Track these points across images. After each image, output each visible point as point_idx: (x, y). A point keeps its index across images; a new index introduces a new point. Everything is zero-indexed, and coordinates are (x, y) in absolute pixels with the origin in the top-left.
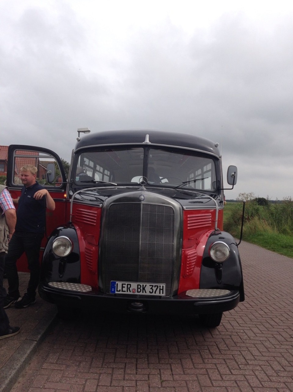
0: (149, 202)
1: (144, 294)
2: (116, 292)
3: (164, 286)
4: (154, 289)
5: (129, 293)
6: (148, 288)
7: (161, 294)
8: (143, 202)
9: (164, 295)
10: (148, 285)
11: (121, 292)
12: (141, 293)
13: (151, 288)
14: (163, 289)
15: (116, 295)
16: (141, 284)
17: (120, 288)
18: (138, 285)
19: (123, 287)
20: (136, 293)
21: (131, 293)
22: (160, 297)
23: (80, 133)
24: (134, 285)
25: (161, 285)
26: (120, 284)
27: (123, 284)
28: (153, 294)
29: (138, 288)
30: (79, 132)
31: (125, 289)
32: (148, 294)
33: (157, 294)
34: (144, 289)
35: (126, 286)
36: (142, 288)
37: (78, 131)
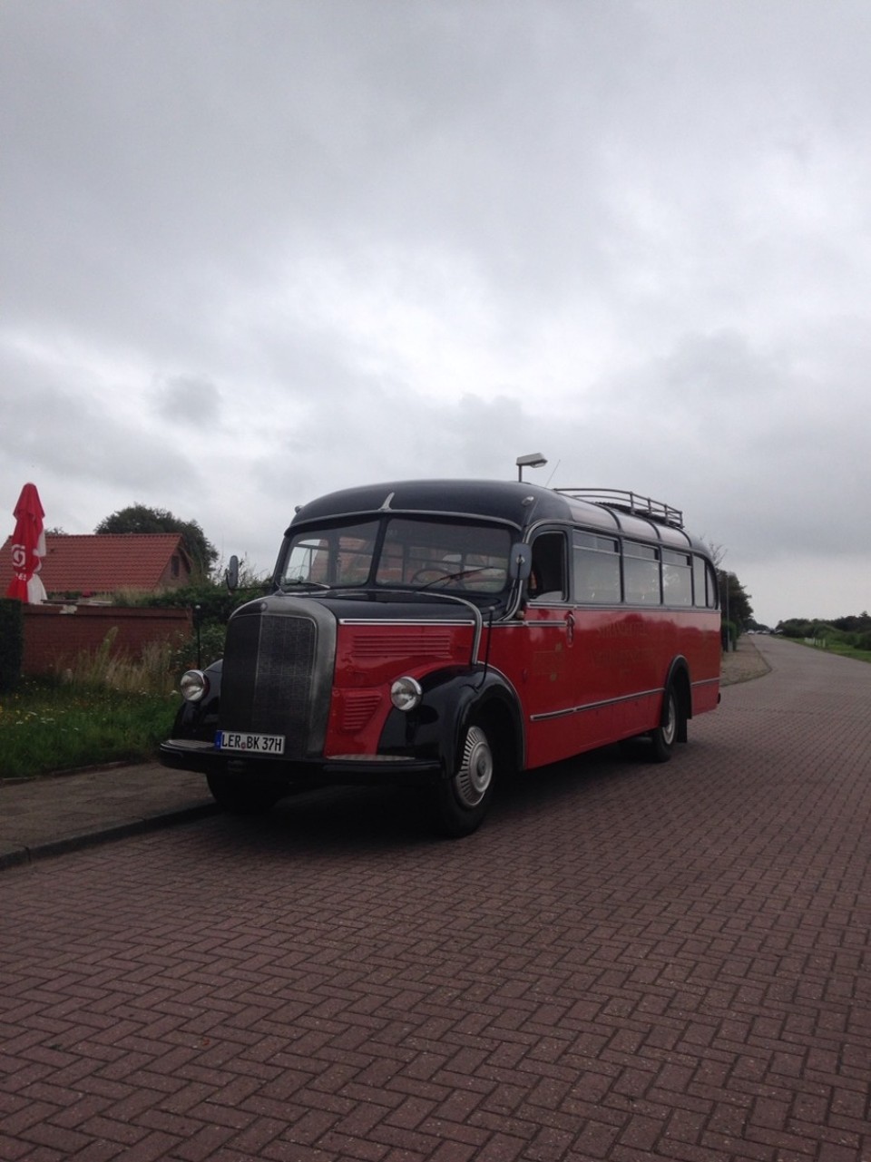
0: (275, 612)
1: (256, 750)
2: (222, 747)
3: (283, 738)
4: (269, 743)
5: (237, 748)
6: (261, 743)
7: (278, 752)
8: (263, 614)
9: (281, 752)
10: (261, 737)
11: (227, 748)
12: (252, 750)
13: (265, 743)
14: (280, 744)
15: (222, 751)
16: (253, 736)
17: (226, 741)
18: (249, 738)
19: (230, 740)
20: (246, 749)
21: (240, 749)
22: (277, 755)
23: (524, 468)
24: (244, 738)
25: (278, 738)
26: (226, 735)
27: (230, 736)
28: (267, 751)
29: (248, 742)
30: (520, 465)
31: (233, 743)
32: (261, 750)
33: (273, 751)
34: (256, 743)
35: (233, 738)
36: (253, 742)
37: (518, 464)
